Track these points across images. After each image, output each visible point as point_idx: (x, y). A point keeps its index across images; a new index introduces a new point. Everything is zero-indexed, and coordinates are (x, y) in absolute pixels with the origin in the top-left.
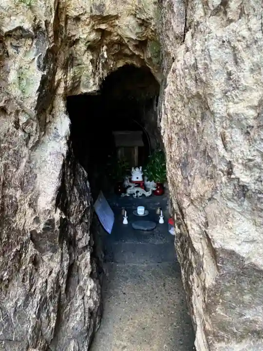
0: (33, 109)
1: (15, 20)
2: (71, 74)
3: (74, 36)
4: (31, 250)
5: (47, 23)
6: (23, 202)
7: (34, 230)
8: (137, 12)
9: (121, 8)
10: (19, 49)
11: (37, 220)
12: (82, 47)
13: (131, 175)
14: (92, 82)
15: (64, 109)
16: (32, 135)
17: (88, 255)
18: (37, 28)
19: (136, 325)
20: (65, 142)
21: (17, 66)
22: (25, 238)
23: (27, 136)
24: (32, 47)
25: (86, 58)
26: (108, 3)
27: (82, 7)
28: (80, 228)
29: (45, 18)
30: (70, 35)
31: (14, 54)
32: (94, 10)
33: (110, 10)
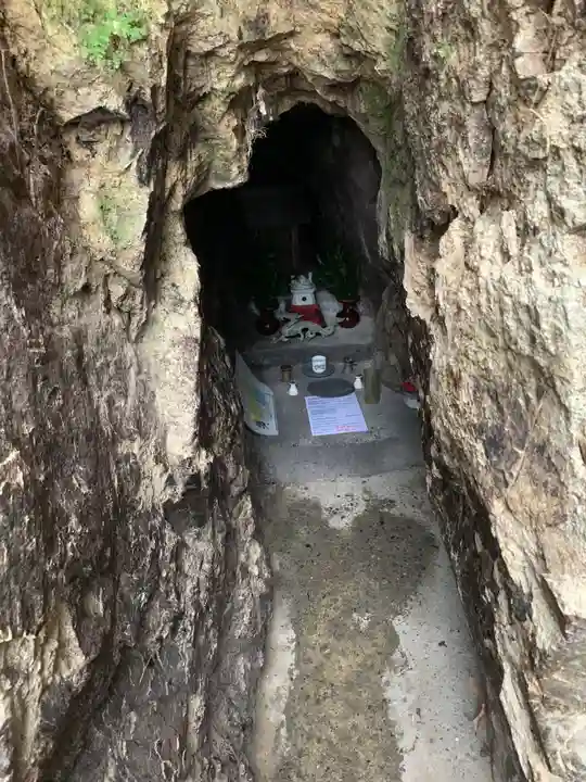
0: (137, 268)
1: (89, 94)
2: (192, 163)
3: (201, 88)
4: (170, 538)
5: (154, 89)
6: (145, 457)
7: (169, 500)
8: (342, 31)
9: (302, 15)
10: (94, 147)
11: (171, 481)
12: (217, 106)
13: (291, 294)
14: (235, 169)
15: (183, 238)
16: (135, 314)
17: (248, 505)
18: (133, 103)
19: (339, 603)
20: (196, 310)
21: (94, 183)
22: (157, 522)
23: (126, 319)
24: (123, 140)
25: (226, 128)
26: (274, 9)
27: (221, 33)
28: (231, 459)
29: (150, 82)
30: (192, 89)
31: (85, 159)
32: (246, 34)
33: (278, 22)
